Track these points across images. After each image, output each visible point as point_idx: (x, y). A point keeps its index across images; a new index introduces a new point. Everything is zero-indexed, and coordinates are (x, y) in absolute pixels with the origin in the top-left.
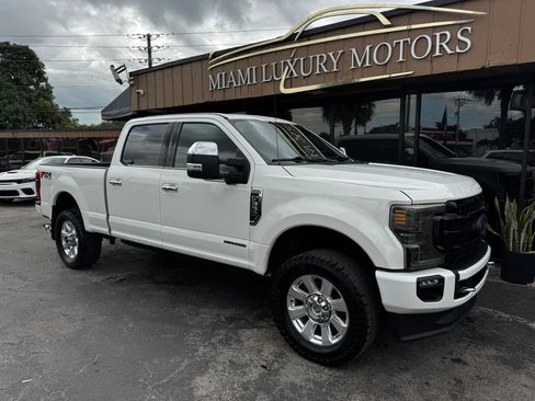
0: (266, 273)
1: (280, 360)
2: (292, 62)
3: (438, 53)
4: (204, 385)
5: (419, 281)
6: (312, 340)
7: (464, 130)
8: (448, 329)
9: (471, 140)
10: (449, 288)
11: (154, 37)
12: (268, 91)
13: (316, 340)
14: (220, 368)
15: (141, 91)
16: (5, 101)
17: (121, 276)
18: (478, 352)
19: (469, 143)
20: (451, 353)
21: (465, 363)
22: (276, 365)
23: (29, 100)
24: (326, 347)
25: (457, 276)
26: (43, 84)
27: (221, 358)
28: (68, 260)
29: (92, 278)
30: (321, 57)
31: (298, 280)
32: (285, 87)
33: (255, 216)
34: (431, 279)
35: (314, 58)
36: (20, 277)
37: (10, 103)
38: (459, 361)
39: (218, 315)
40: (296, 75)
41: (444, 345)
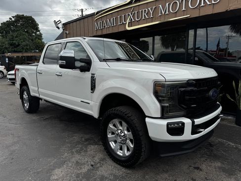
0: (99, 117)
1: (102, 162)
2: (131, 14)
3: (202, 5)
4: (58, 173)
5: (168, 124)
6: (118, 153)
7: (231, 51)
8: (190, 151)
9: (235, 57)
10: (188, 129)
11: (84, 10)
12: (121, 29)
13: (120, 153)
14: (70, 165)
15: (67, 32)
16: (22, 40)
17: (46, 117)
18: (210, 164)
19: (235, 58)
20: (195, 163)
21: (201, 170)
22: (98, 165)
23: (32, 40)
24: (124, 157)
25: (193, 122)
26: (38, 33)
27: (73, 160)
28: (26, 109)
29: (34, 117)
30: (145, 10)
31: (112, 121)
32: (129, 27)
33: (93, 88)
34: (178, 123)
35: (142, 11)
36: (3, 116)
37: (24, 41)
38: (198, 168)
39: (82, 138)
40: (133, 20)
41: (192, 159)
